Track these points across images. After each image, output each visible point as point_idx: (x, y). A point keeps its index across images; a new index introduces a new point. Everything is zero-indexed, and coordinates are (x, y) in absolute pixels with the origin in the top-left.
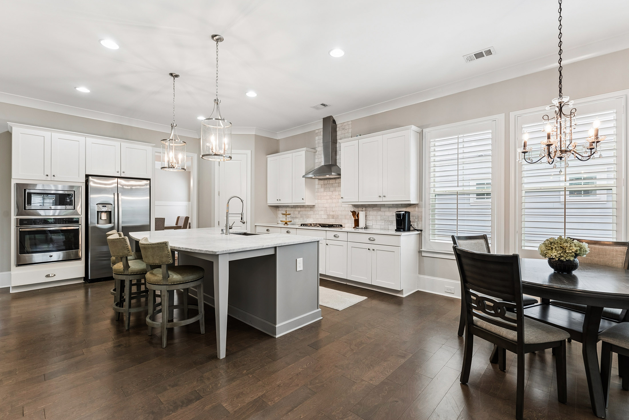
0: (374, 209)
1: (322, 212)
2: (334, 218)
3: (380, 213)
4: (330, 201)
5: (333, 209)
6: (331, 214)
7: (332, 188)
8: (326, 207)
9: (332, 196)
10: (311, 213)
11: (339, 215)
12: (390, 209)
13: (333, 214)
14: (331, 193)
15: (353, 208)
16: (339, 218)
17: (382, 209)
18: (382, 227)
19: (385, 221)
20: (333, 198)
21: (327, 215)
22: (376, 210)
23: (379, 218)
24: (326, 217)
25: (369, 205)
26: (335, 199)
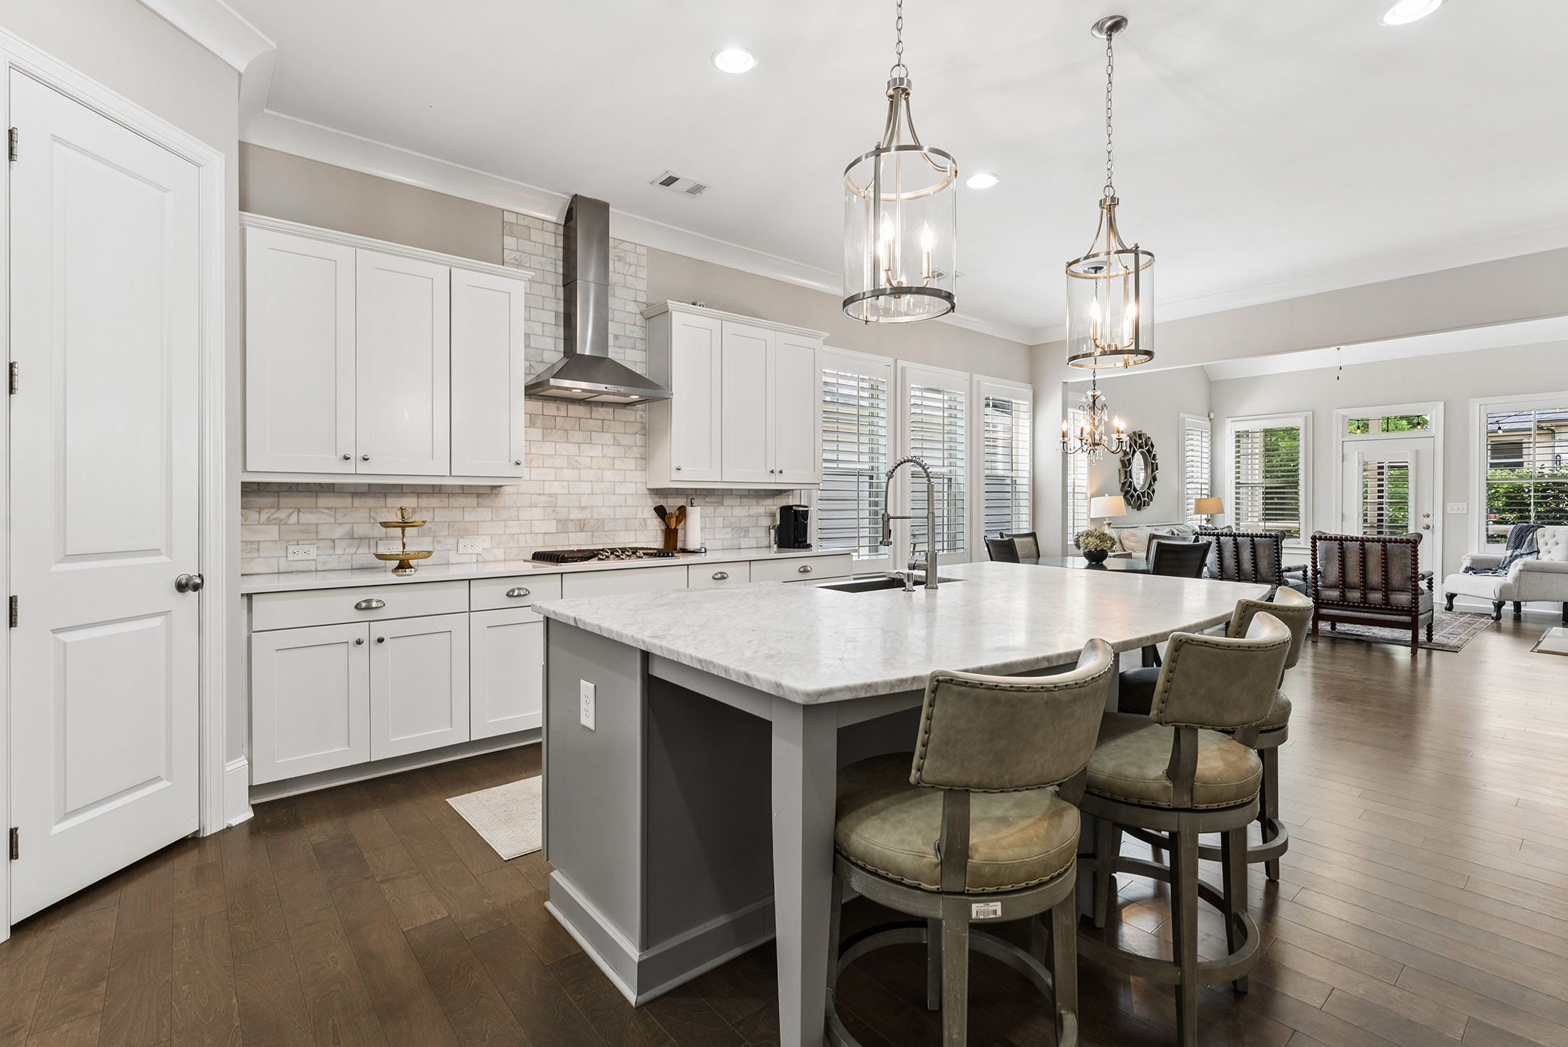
0: (707, 500)
1: (537, 513)
2: (586, 529)
3: (721, 510)
4: (567, 474)
5: (580, 501)
6: (572, 517)
7: (577, 433)
8: (550, 495)
9: (578, 459)
10: (483, 514)
11: (606, 521)
12: (743, 500)
13: (581, 516)
14: (572, 449)
15: (652, 498)
16: (606, 529)
17: (727, 501)
18: (727, 544)
19: (733, 529)
20: (580, 464)
21: (559, 521)
22: (712, 502)
23: (719, 522)
24: (552, 526)
25: (696, 489)
26: (591, 468)
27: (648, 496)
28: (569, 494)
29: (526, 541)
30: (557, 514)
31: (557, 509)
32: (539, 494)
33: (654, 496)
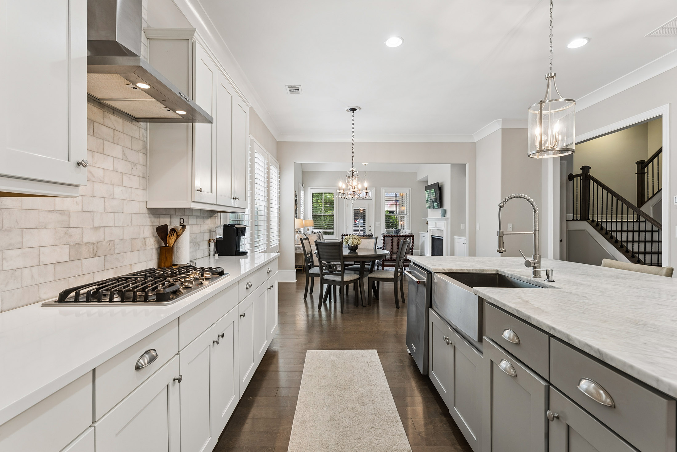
1: (46, 237)
5: (93, 220)
6: (85, 240)
13: (94, 239)
15: (150, 218)
20: (94, 176)
21: (72, 245)
24: (64, 254)
26: (103, 182)
27: (147, 215)
28: (82, 211)
29: (32, 277)
30: (70, 236)
31: (70, 230)
32: (49, 211)
33: (151, 215)
